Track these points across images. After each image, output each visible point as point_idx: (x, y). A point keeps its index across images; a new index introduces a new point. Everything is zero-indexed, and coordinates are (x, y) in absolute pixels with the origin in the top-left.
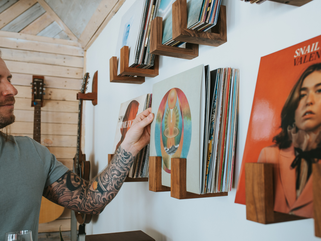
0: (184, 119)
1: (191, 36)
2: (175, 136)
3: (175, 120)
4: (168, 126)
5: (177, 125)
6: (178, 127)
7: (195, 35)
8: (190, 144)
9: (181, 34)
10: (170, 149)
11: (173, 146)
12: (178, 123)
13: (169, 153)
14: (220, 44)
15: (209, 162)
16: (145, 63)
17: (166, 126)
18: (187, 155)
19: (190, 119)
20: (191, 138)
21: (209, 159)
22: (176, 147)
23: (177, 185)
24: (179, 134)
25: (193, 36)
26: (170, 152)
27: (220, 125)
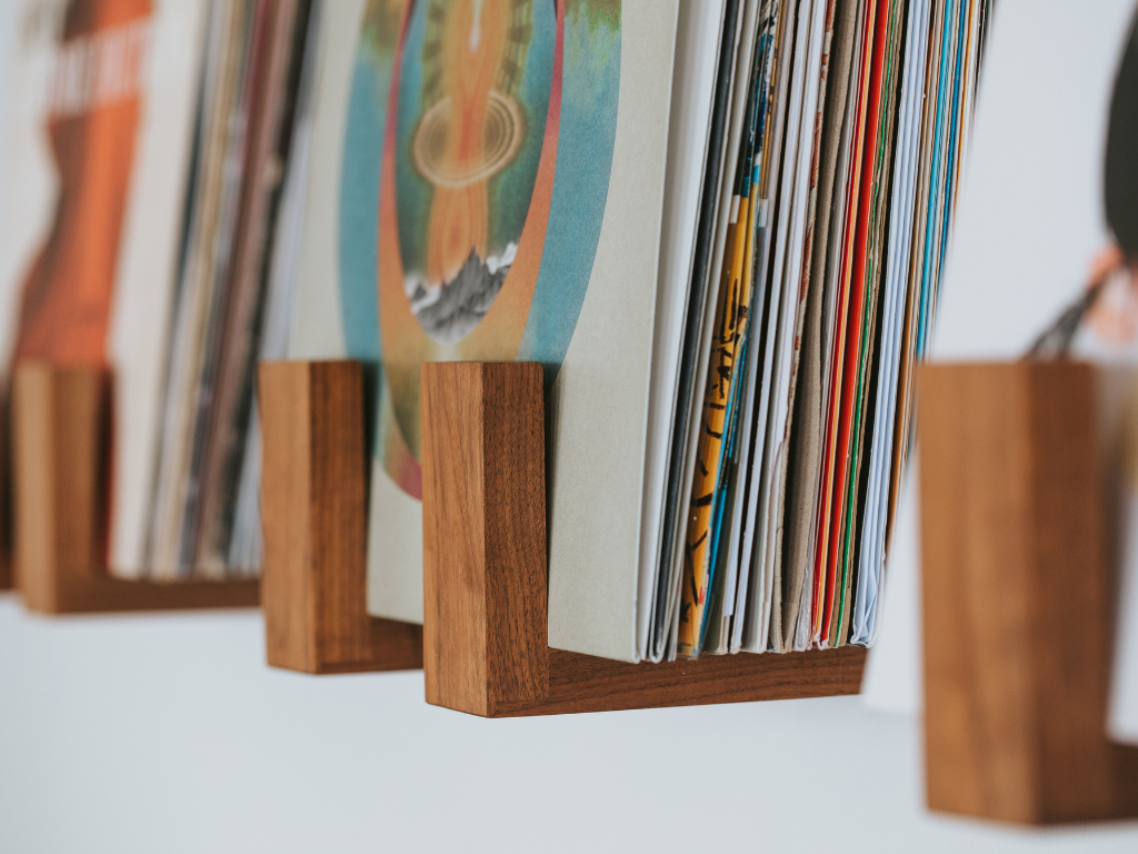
0: (568, 20)
2: (492, 170)
3: (505, 23)
4: (447, 80)
5: (511, 69)
6: (522, 90)
8: (594, 235)
10: (447, 290)
11: (472, 257)
12: (526, 58)
13: (440, 325)
15: (729, 386)
17: (432, 87)
18: (568, 326)
19: (615, 22)
20: (606, 183)
21: (728, 362)
22: (494, 264)
23: (466, 594)
24: (521, 147)
26: (446, 312)
27: (833, 59)
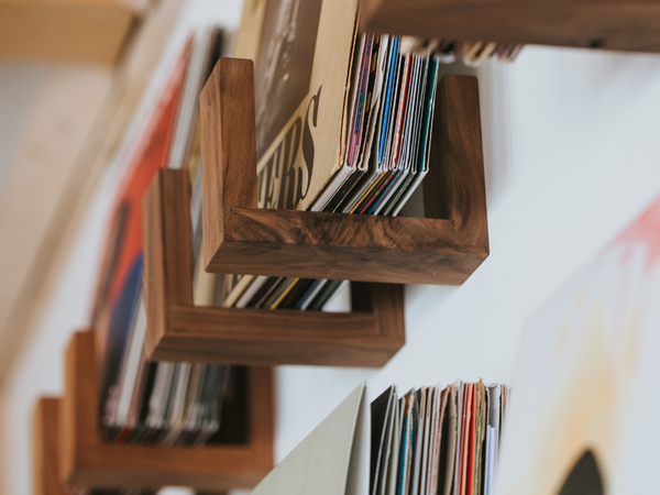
1: (280, 241)
7: (305, 236)
9: (228, 239)
14: (469, 272)
16: (155, 421)
25: (290, 240)
